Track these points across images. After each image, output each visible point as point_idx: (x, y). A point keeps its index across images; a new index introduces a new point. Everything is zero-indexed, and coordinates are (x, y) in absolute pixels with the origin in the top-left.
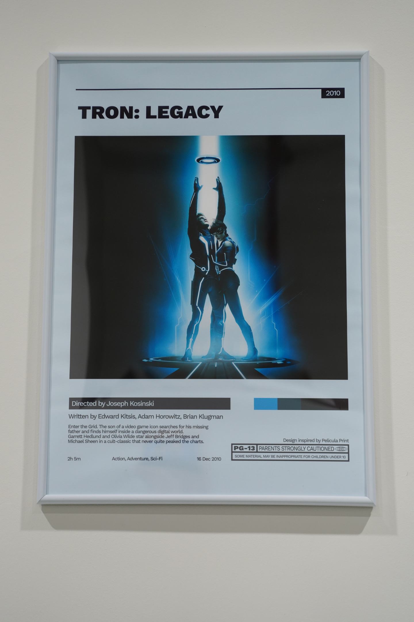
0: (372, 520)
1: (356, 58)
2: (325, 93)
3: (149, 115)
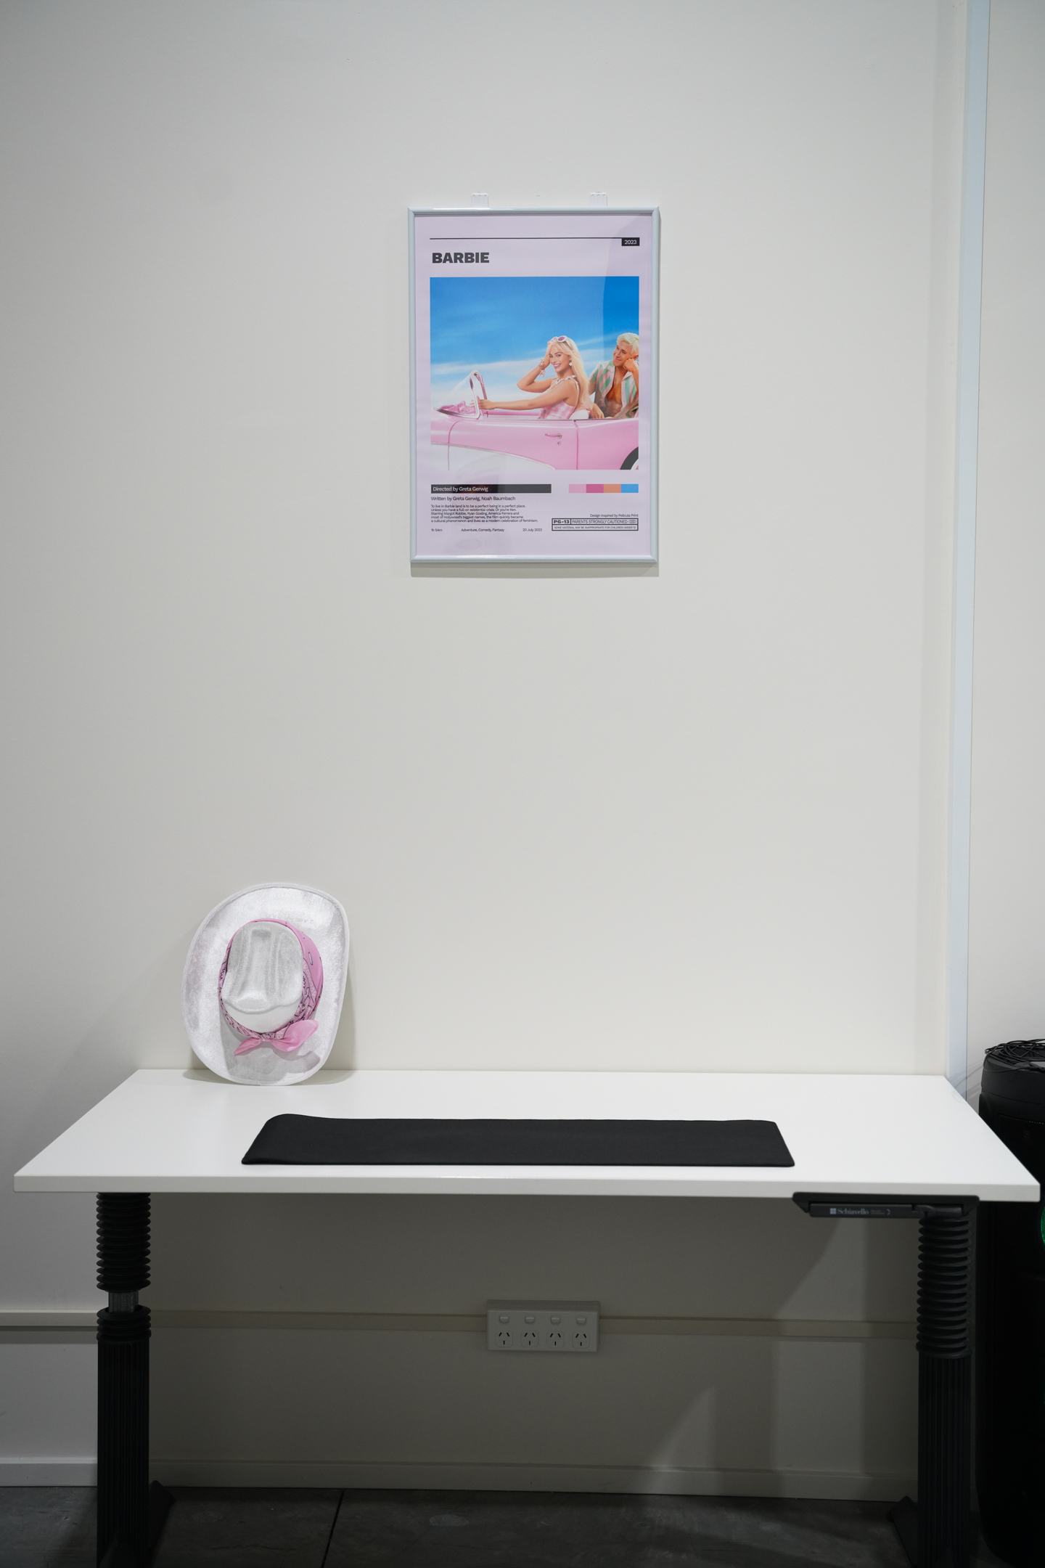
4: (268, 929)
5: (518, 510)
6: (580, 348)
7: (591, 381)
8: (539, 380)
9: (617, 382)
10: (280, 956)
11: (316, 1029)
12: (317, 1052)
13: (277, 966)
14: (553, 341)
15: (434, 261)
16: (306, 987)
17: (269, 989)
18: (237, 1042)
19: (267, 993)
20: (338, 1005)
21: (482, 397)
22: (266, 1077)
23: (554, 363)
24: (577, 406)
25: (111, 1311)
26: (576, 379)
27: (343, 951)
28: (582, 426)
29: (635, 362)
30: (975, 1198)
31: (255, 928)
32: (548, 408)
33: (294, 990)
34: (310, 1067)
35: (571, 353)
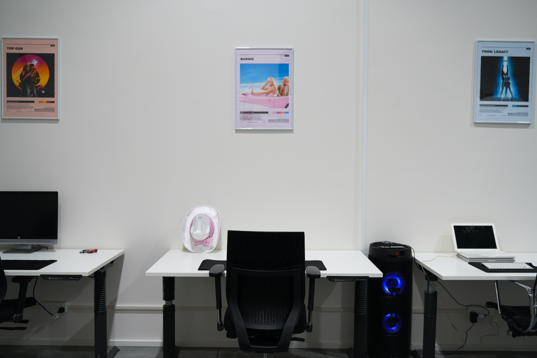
0: (531, 126)
1: (533, 42)
2: (527, 49)
3: (495, 52)
4: (202, 216)
5: (260, 117)
6: (275, 80)
7: (278, 88)
8: (265, 87)
9: (284, 88)
10: (205, 223)
11: (213, 240)
12: (213, 245)
13: (204, 225)
14: (269, 78)
15: (241, 60)
16: (211, 230)
17: (202, 230)
18: (194, 243)
19: (202, 231)
20: (218, 234)
21: (252, 91)
22: (201, 251)
23: (269, 83)
24: (274, 93)
25: (166, 305)
26: (274, 87)
27: (219, 221)
28: (276, 98)
29: (288, 83)
30: (368, 277)
31: (199, 216)
32: (268, 94)
33: (208, 231)
34: (212, 249)
35: (273, 81)
